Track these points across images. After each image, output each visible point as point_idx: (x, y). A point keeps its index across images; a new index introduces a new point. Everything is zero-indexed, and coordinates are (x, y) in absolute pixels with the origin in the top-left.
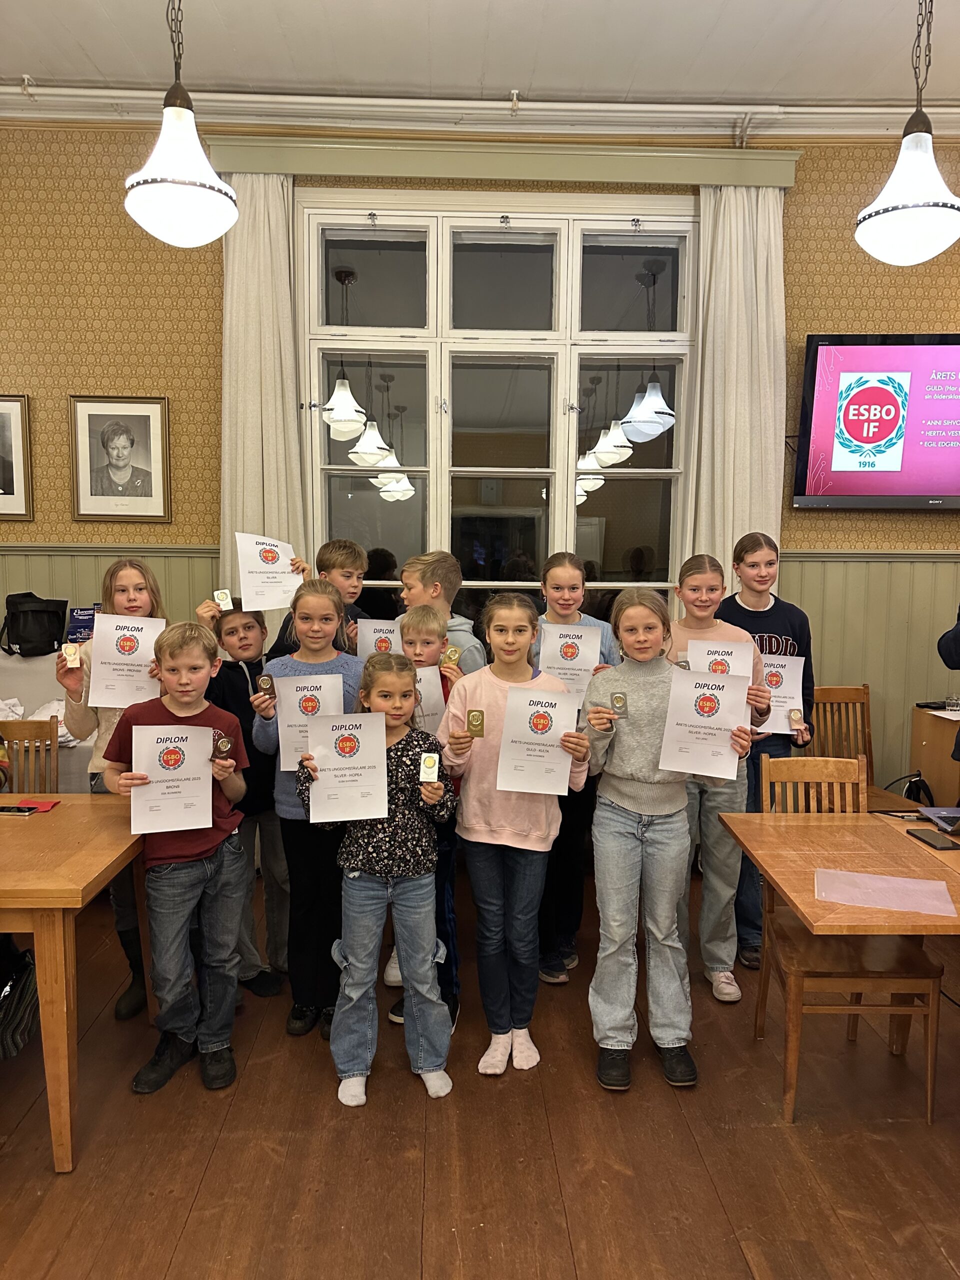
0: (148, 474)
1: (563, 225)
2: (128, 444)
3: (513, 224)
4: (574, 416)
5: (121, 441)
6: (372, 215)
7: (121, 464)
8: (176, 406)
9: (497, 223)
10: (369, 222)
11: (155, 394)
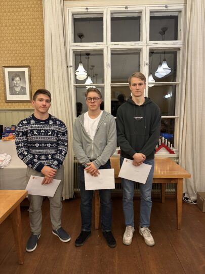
0: (25, 88)
1: (144, 9)
2: (19, 79)
3: (129, 9)
4: (148, 67)
5: (17, 79)
6: (87, 9)
7: (18, 85)
8: (32, 68)
9: (124, 9)
10: (86, 11)
11: (26, 65)
